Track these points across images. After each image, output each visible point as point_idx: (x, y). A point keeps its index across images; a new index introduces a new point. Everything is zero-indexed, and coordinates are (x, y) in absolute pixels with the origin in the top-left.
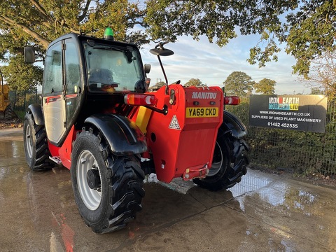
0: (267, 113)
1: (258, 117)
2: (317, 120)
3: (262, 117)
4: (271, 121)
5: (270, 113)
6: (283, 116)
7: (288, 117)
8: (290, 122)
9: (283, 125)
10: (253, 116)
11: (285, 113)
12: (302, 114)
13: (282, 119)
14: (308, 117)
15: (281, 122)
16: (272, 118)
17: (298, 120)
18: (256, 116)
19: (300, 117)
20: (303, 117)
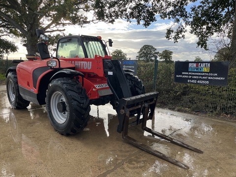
0: (187, 73)
1: (181, 76)
2: (222, 78)
3: (184, 76)
4: (190, 79)
5: (190, 73)
6: (199, 76)
7: (202, 76)
8: (203, 80)
9: (198, 82)
10: (177, 76)
11: (200, 74)
12: (212, 74)
13: (198, 77)
14: (216, 76)
15: (197, 80)
16: (191, 77)
17: (209, 78)
18: (180, 76)
19: (211, 76)
20: (212, 76)
